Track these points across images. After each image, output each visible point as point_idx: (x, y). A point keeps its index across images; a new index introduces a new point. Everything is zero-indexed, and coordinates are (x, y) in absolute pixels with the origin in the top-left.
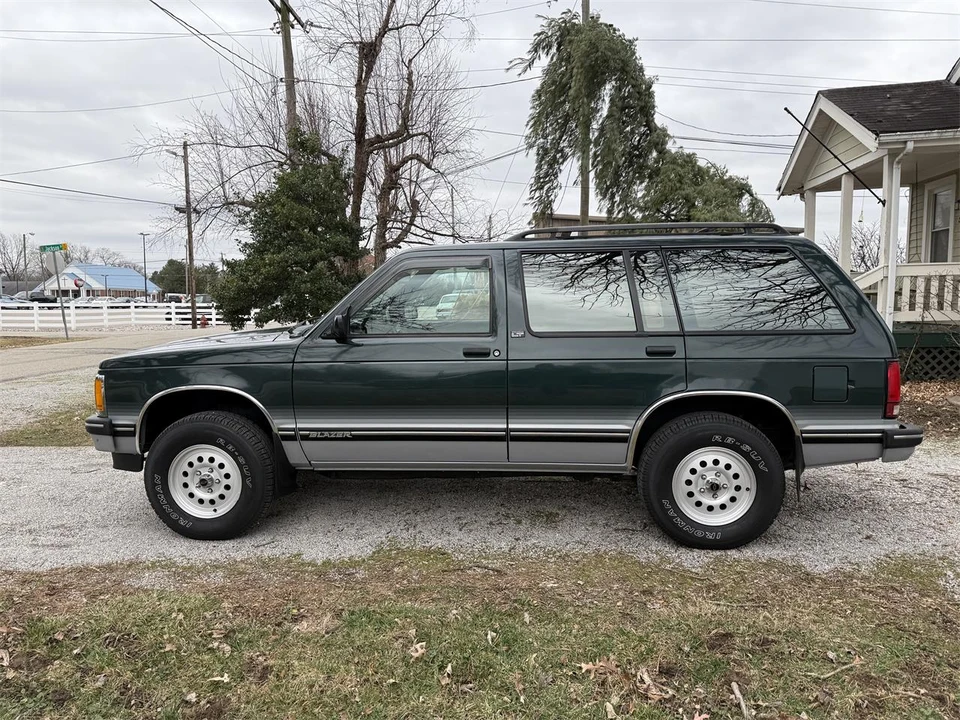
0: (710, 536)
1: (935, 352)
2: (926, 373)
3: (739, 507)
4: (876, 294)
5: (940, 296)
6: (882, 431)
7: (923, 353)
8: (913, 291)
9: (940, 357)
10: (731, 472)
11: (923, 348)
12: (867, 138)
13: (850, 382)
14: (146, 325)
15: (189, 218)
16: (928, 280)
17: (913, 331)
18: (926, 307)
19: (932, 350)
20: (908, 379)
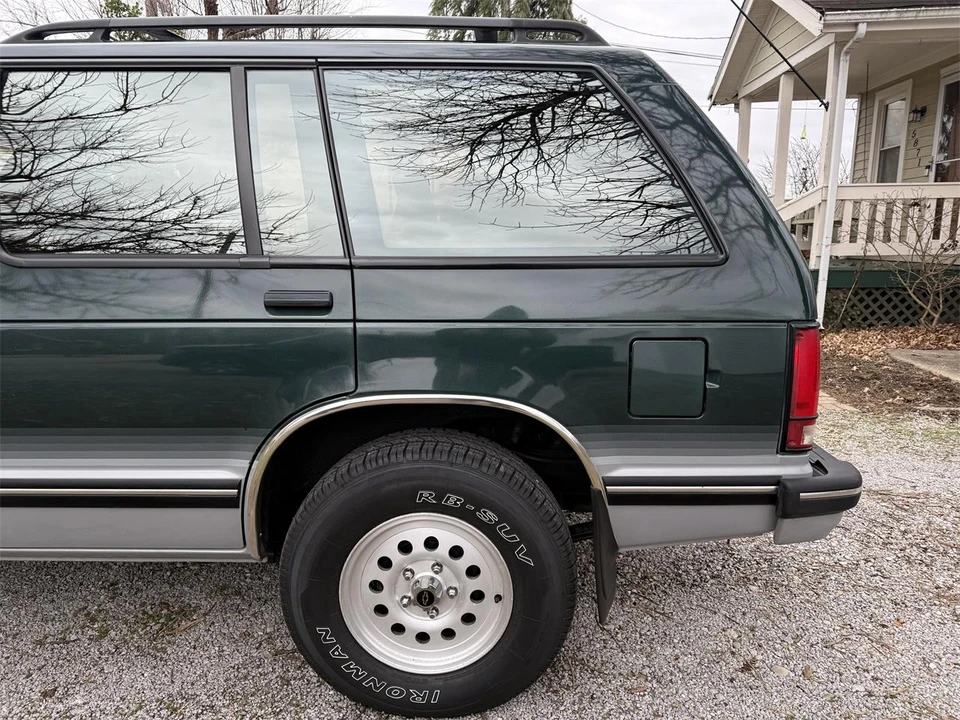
0: (417, 697)
1: (877, 294)
2: (865, 319)
3: (481, 634)
4: (812, 225)
5: (887, 224)
6: (776, 481)
7: (863, 294)
8: (855, 220)
9: (882, 300)
10: (463, 564)
11: (863, 289)
12: (810, 19)
13: (709, 373)
16: (874, 206)
17: (854, 268)
18: (870, 239)
19: (874, 291)
20: (844, 327)
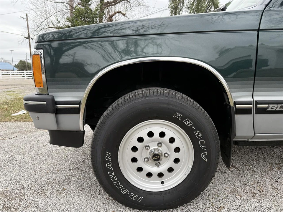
14: (16, 79)
15: (29, 41)
